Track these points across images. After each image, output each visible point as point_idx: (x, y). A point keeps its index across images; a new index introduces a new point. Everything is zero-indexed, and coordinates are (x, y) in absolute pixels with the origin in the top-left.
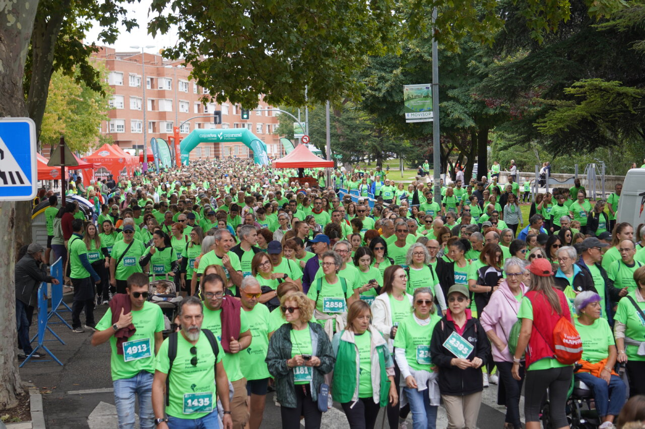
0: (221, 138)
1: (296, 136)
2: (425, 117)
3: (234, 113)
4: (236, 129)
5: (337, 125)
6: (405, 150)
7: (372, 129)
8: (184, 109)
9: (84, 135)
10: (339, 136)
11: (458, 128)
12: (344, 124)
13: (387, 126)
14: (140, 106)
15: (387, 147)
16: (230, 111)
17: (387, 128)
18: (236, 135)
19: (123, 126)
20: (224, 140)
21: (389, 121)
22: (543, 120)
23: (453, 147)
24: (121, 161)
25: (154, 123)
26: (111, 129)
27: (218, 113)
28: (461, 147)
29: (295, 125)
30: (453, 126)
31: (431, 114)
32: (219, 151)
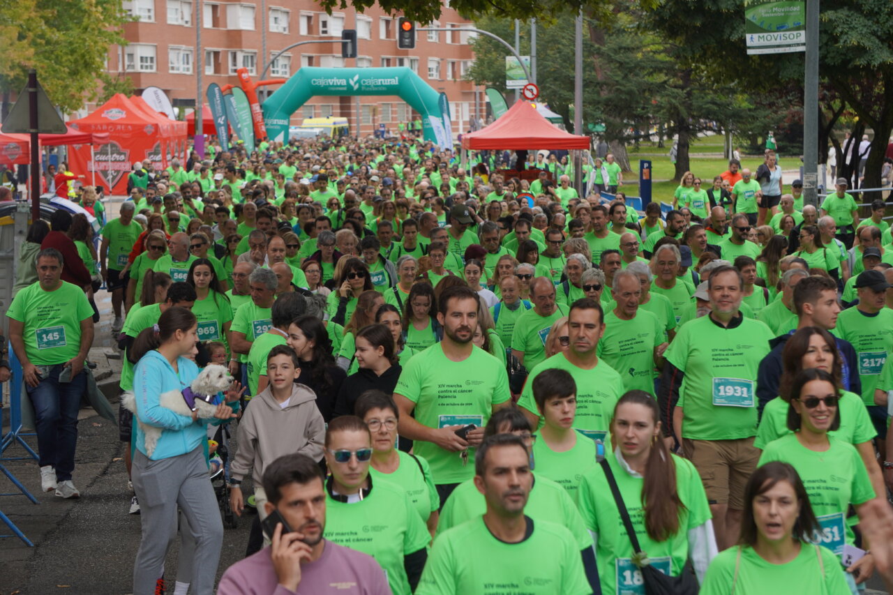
0: (356, 87)
1: (510, 84)
2: (789, 41)
3: (383, 36)
4: (385, 68)
5: (597, 61)
6: (737, 116)
7: (670, 70)
8: (278, 25)
9: (74, 73)
10: (600, 85)
11: (857, 67)
12: (611, 61)
13: (704, 63)
14: (187, 17)
15: (700, 108)
16: (374, 31)
17: (703, 67)
18: (387, 82)
19: (152, 58)
20: (364, 91)
21: (709, 53)
23: (843, 107)
24: (149, 130)
25: (216, 54)
26: (126, 63)
27: (349, 35)
28: (862, 109)
29: (510, 61)
30: (846, 62)
31: (802, 37)
32: (349, 115)
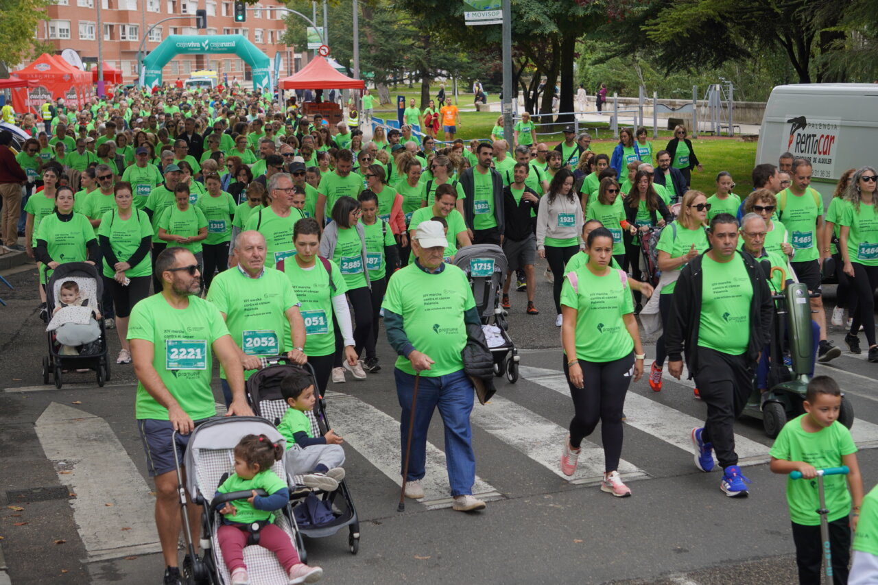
0: (207, 48)
1: (310, 46)
2: (492, 17)
3: (224, 14)
4: (226, 35)
5: (367, 30)
6: (460, 66)
7: (416, 37)
8: (153, 7)
9: (14, 39)
10: (370, 46)
11: (535, 35)
12: (377, 30)
13: (438, 32)
14: (91, 2)
15: (436, 62)
16: (218, 11)
17: (437, 34)
18: (227, 45)
19: (67, 30)
20: (213, 50)
21: (441, 25)
22: (654, 22)
23: (527, 61)
24: (67, 78)
25: (111, 27)
26: (50, 33)
27: (201, 13)
28: (539, 63)
29: (310, 30)
30: (528, 31)
31: (500, 14)
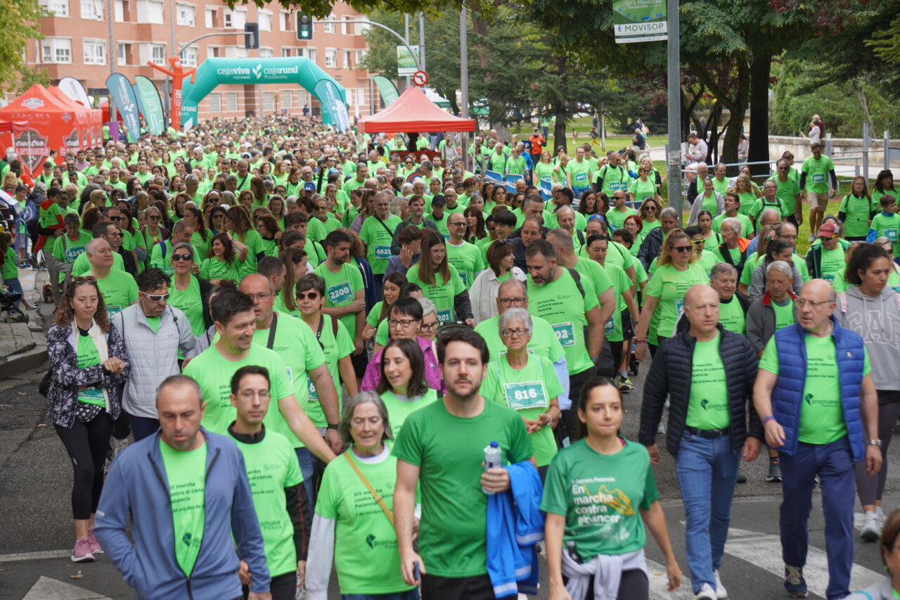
0: (259, 76)
1: (401, 72)
2: (652, 32)
3: (283, 27)
4: (286, 59)
5: (480, 50)
6: (609, 99)
7: (547, 58)
8: (185, 18)
10: (484, 72)
11: (714, 53)
13: (577, 51)
14: (100, 12)
15: (575, 92)
16: (274, 24)
17: (576, 55)
18: (288, 71)
19: (67, 51)
20: (264, 80)
21: (582, 42)
22: (884, 33)
23: (702, 90)
24: (66, 118)
25: (128, 46)
26: (44, 55)
27: (252, 28)
28: (719, 91)
29: (401, 50)
30: (704, 49)
31: (664, 27)
32: (253, 101)
